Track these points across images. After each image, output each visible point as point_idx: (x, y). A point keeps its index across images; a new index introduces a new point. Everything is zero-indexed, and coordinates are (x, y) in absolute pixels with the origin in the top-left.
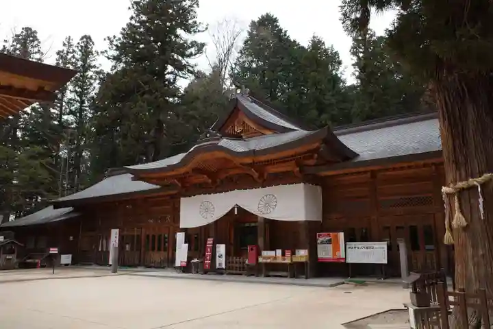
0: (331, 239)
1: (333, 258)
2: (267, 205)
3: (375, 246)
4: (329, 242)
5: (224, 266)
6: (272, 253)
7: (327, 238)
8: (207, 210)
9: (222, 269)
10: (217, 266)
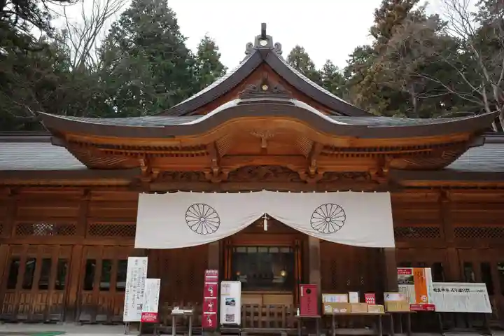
0: (412, 277)
1: (418, 306)
2: (328, 220)
3: (471, 289)
4: (411, 281)
5: (237, 320)
6: (342, 298)
7: (408, 276)
8: (202, 219)
9: (235, 326)
10: (223, 321)
